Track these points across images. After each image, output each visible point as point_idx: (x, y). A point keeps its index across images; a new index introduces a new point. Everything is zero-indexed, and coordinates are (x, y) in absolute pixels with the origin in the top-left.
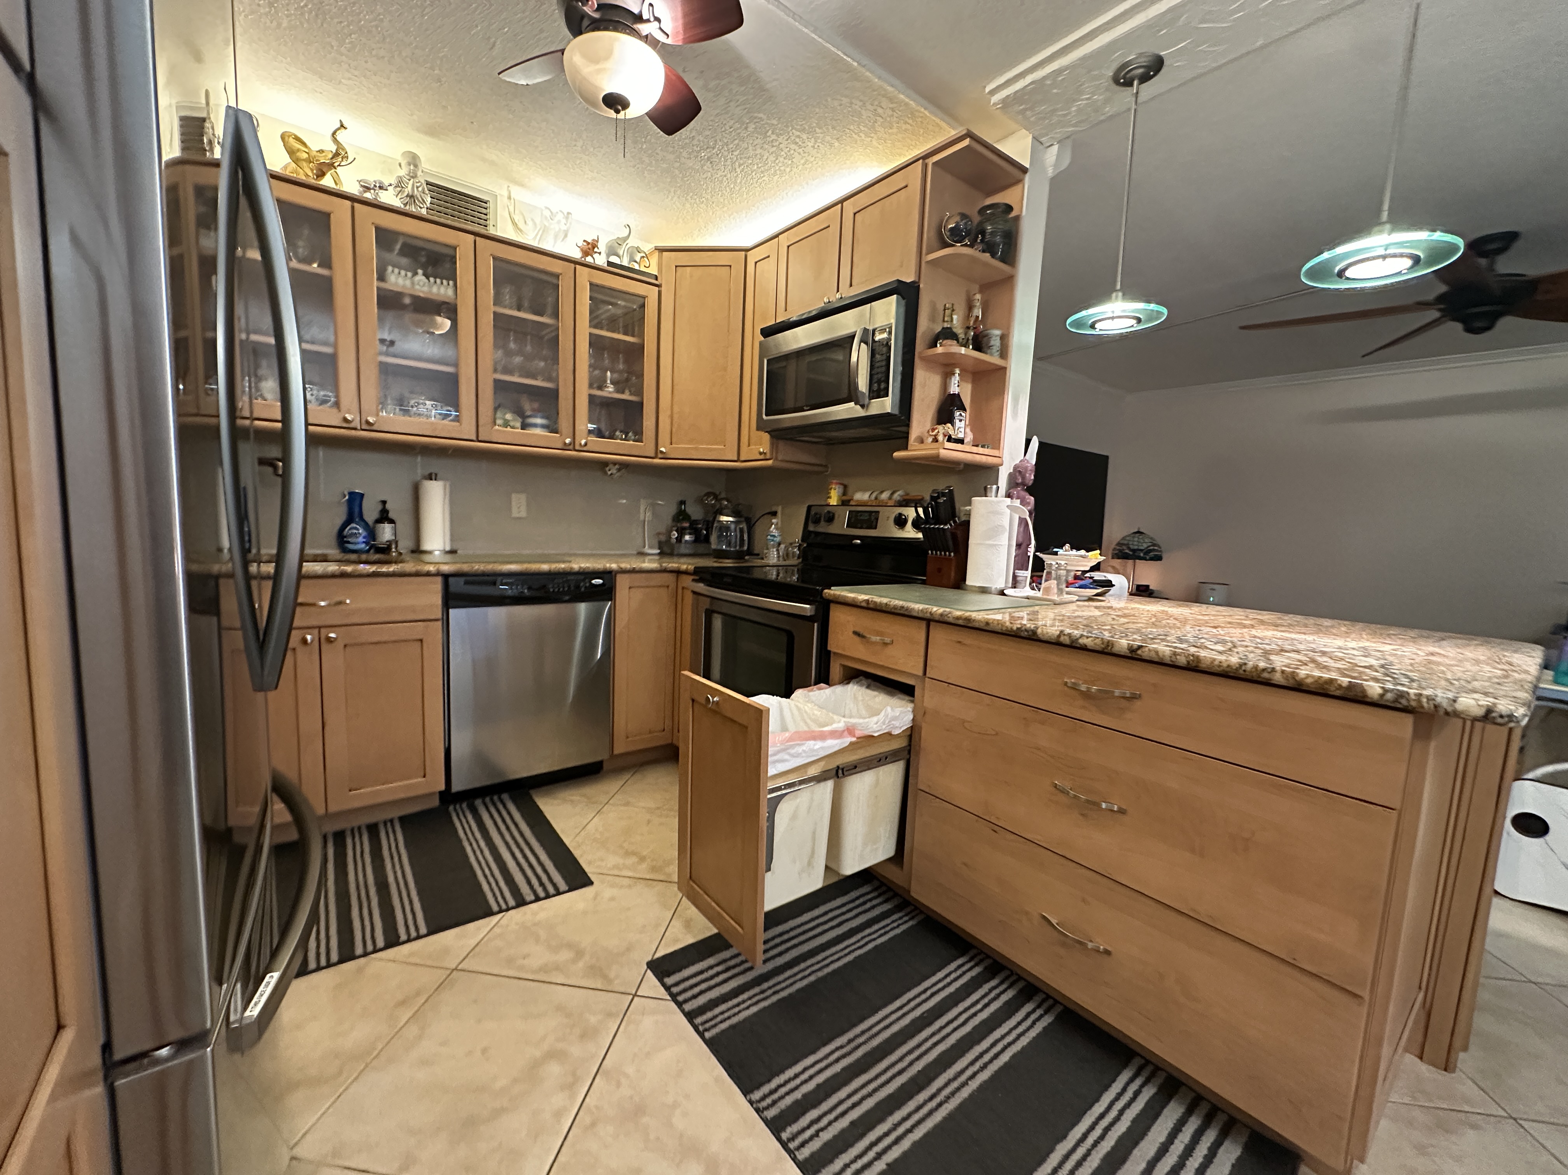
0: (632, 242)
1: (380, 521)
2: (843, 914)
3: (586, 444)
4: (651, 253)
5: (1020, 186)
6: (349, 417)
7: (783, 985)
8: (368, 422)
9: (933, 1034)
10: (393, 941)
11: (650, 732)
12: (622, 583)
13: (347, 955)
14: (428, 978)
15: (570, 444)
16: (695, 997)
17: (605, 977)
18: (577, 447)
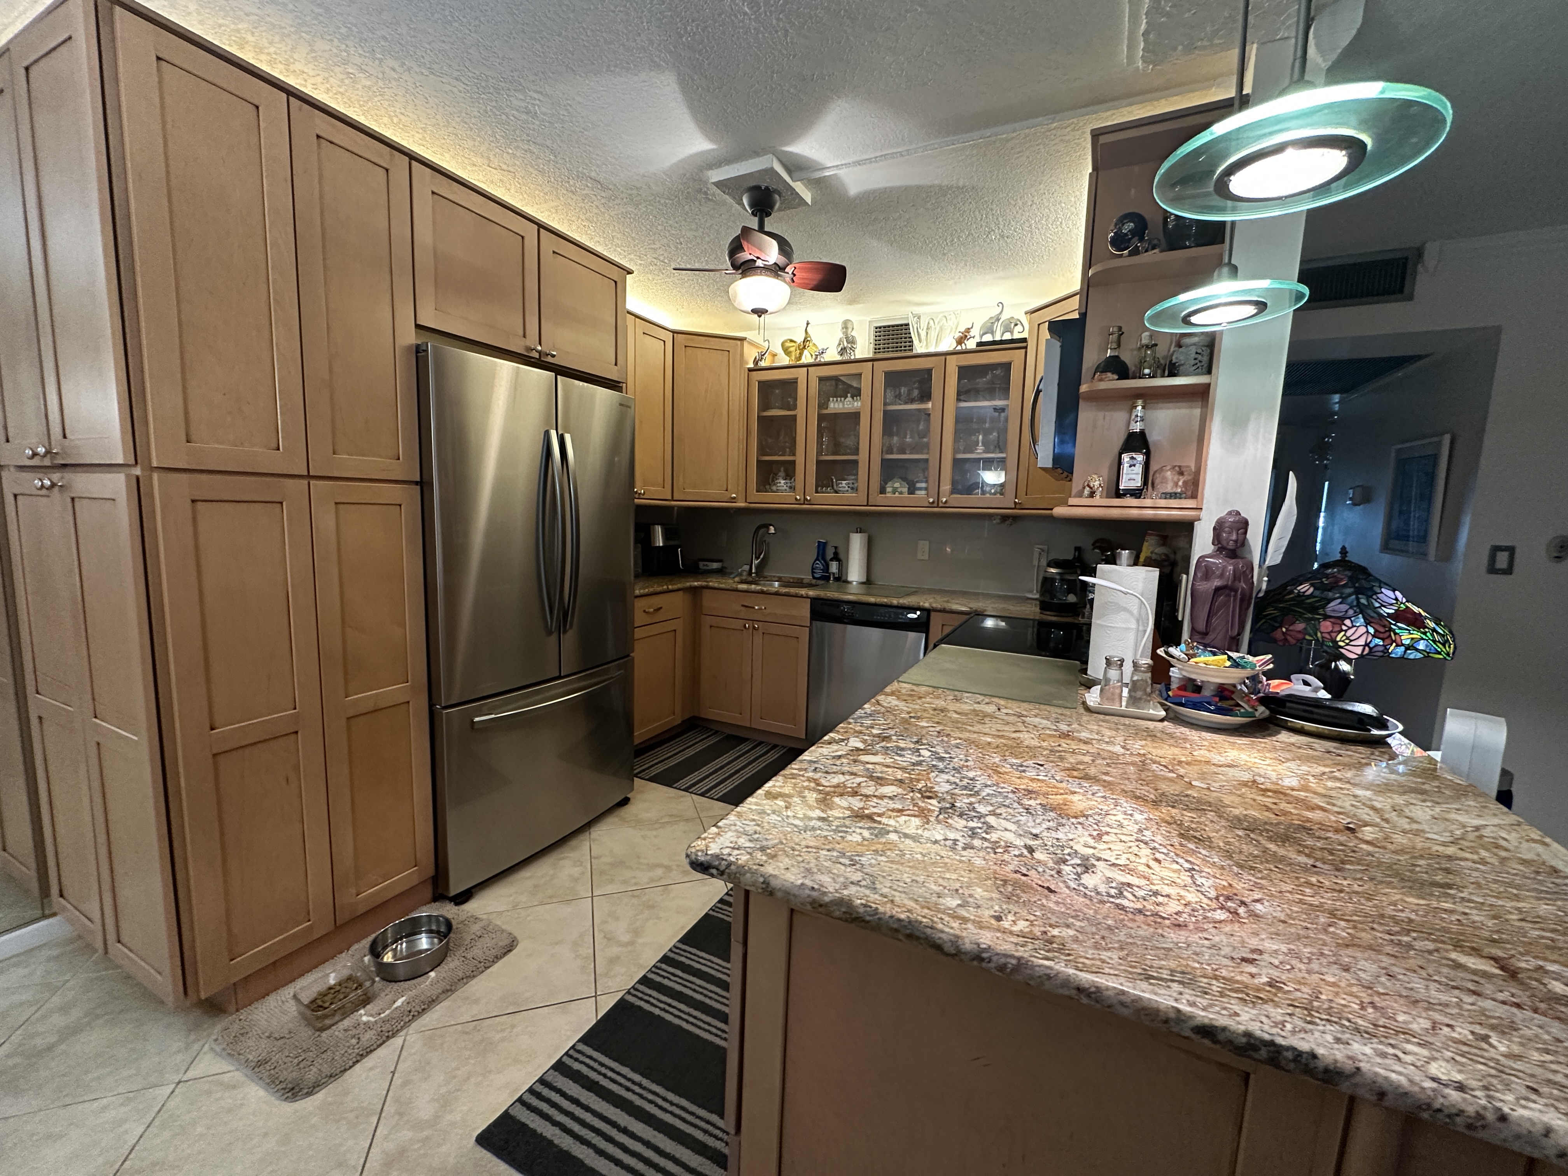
0: (1004, 317)
1: (832, 560)
3: (946, 502)
6: (798, 497)
8: (807, 500)
10: (703, 794)
12: (936, 620)
13: (686, 789)
15: (933, 502)
18: (941, 505)
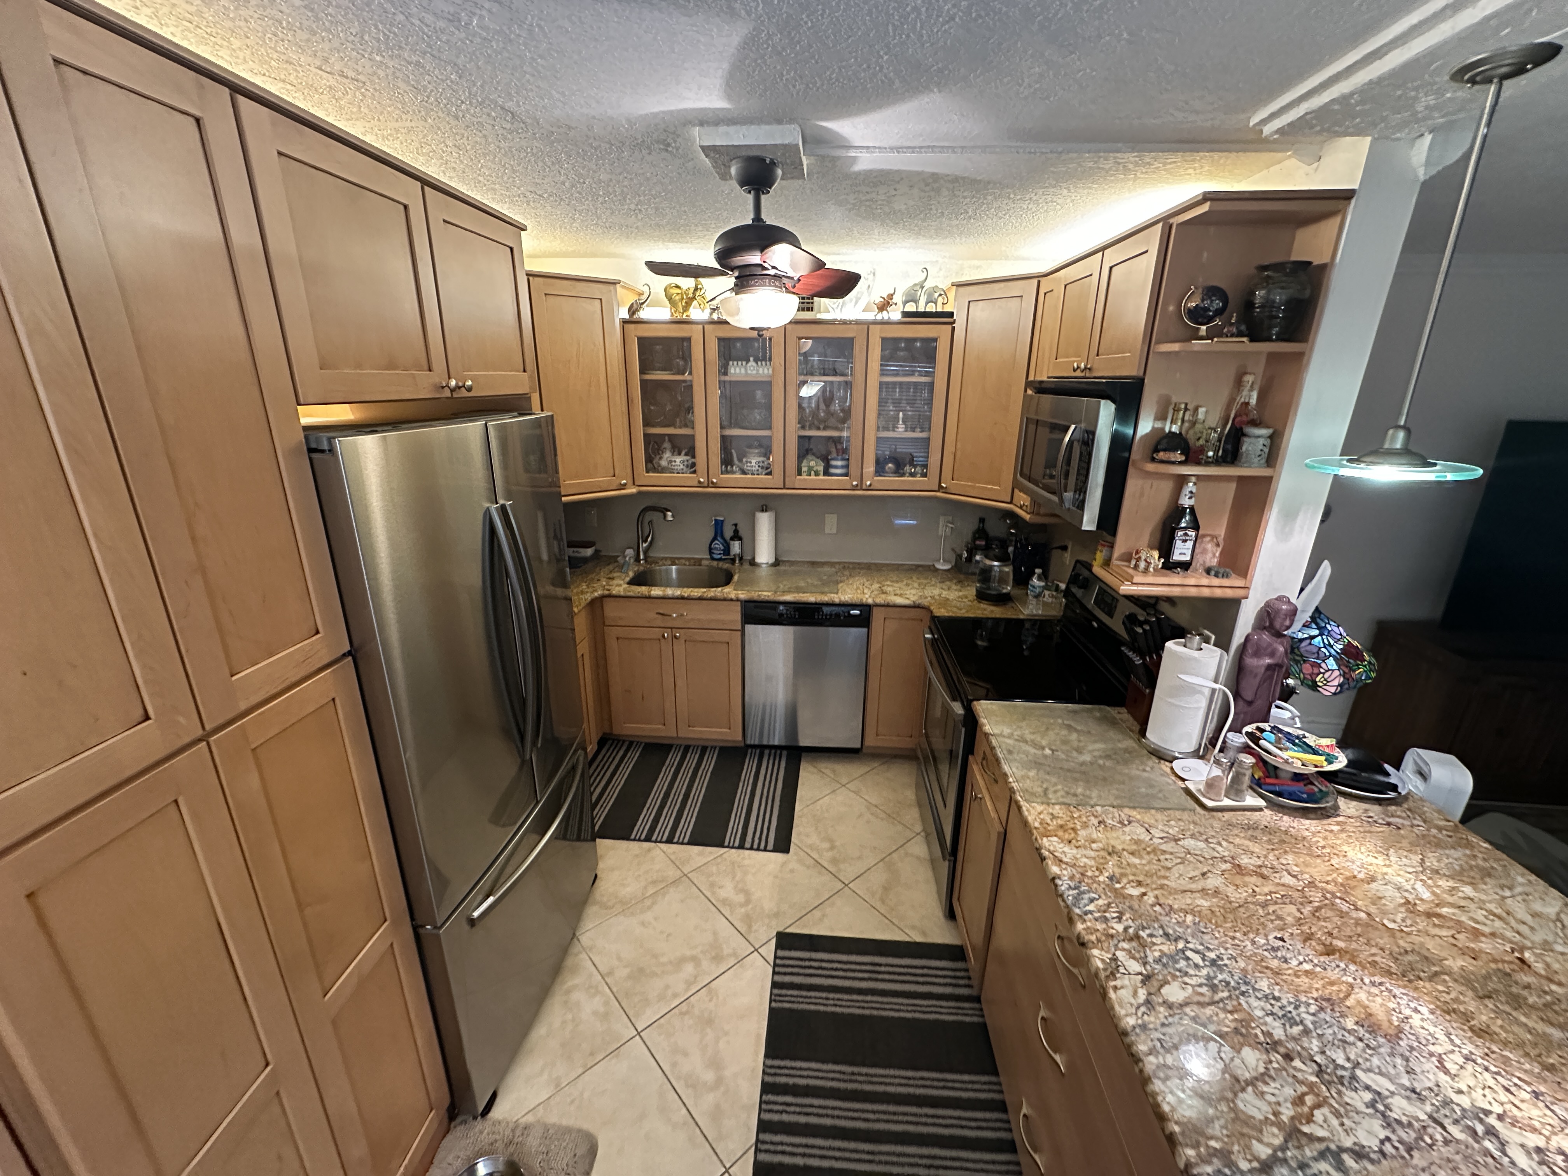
1: (732, 539)
3: (870, 485)
5: (1337, 220)
6: (702, 480)
7: (844, 1003)
8: (712, 482)
9: (915, 1115)
10: (670, 841)
13: (648, 839)
14: (672, 873)
15: (857, 485)
16: (785, 974)
17: (750, 927)
18: (864, 487)
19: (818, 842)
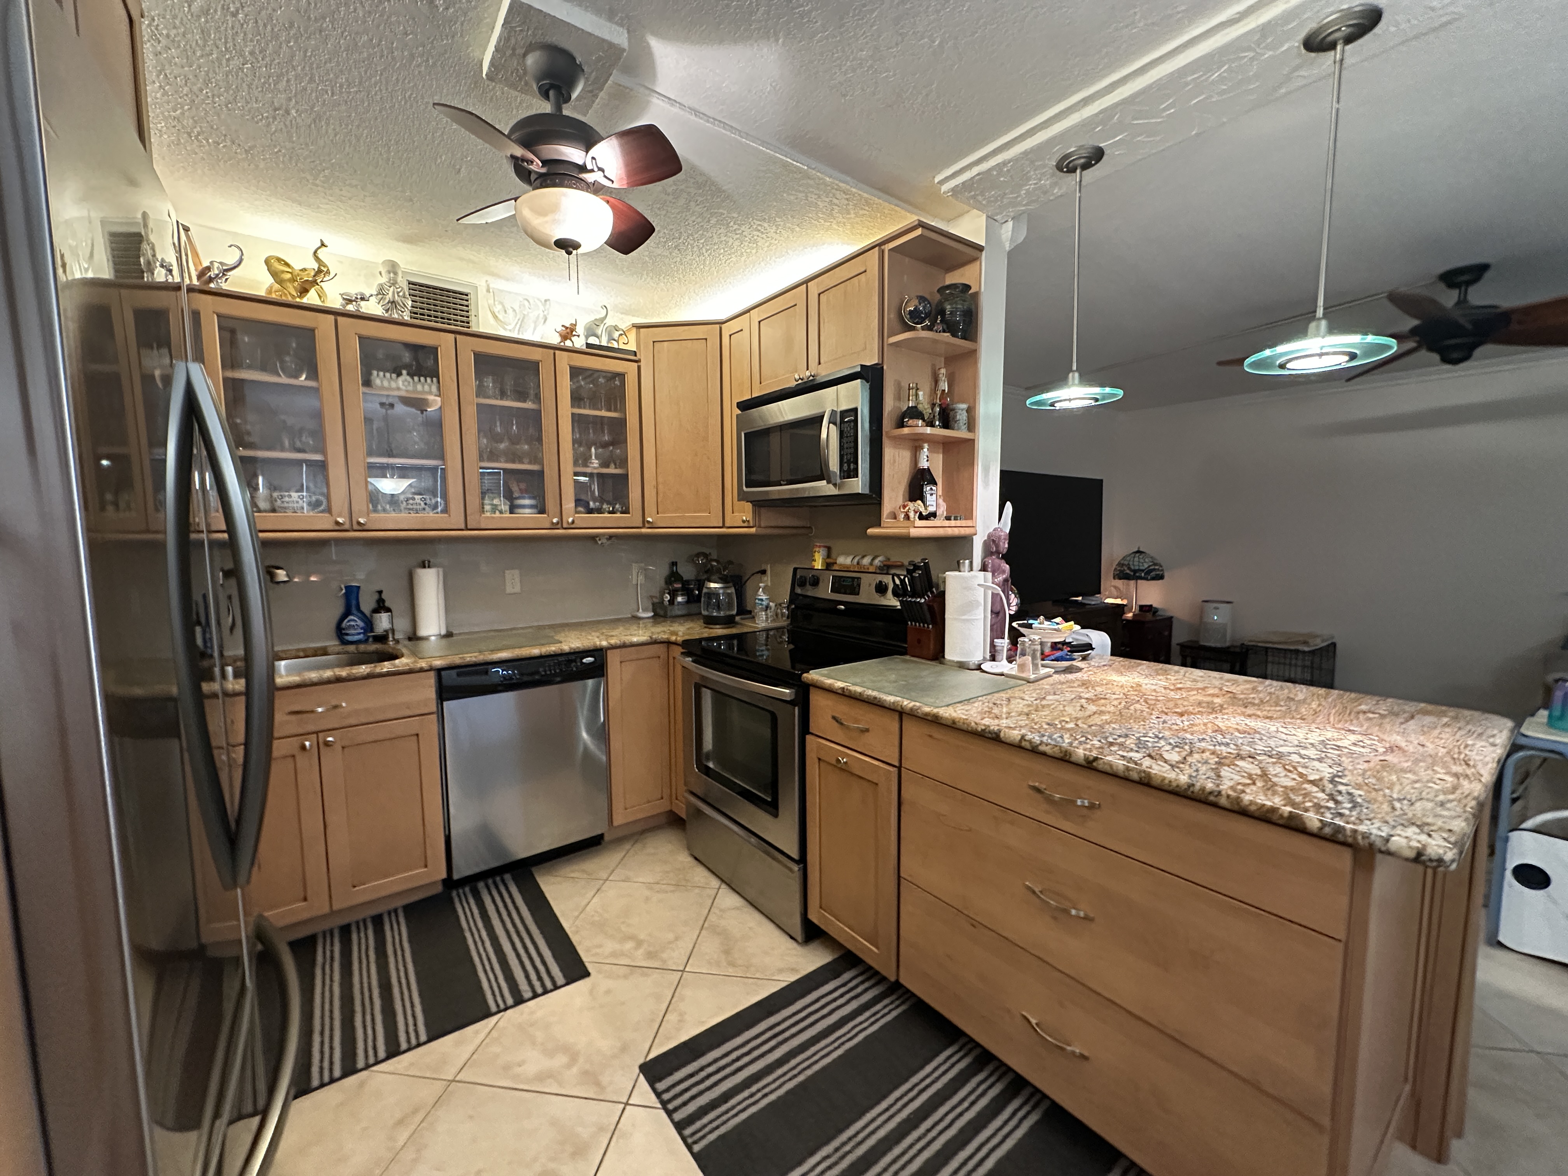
0: (609, 322)
1: (376, 611)
2: (835, 1000)
3: (573, 522)
4: (629, 330)
5: (978, 263)
6: (340, 520)
7: (773, 1086)
8: (359, 523)
9: (919, 1139)
10: (394, 1052)
11: (649, 802)
12: (613, 661)
13: (350, 1070)
14: (428, 1092)
15: (558, 523)
16: (685, 1104)
17: (598, 1084)
18: (565, 525)
19: (617, 947)
